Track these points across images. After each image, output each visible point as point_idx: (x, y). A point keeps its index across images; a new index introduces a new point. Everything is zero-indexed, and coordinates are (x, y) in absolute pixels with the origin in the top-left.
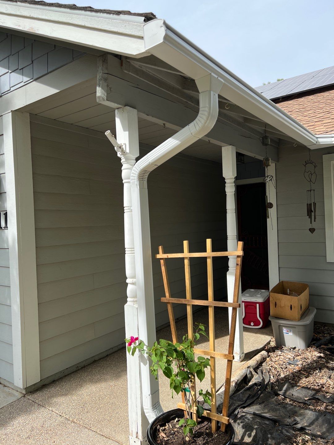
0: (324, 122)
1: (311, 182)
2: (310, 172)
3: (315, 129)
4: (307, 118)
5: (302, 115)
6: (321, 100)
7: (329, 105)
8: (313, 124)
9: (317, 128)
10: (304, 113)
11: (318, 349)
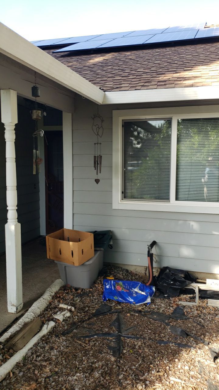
0: (115, 79)
1: (99, 136)
2: (97, 126)
3: (106, 84)
4: (104, 72)
5: (101, 69)
6: (122, 58)
7: (126, 64)
8: (106, 79)
9: (107, 83)
10: (104, 68)
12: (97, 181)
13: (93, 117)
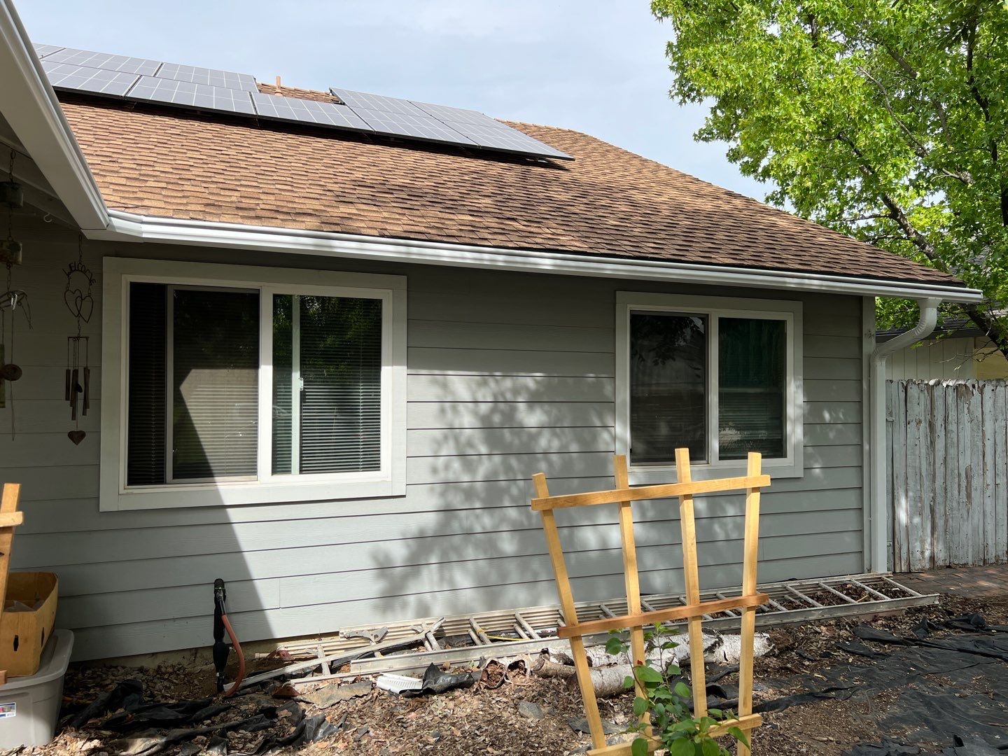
1: (81, 318)
2: (78, 293)
11: (81, 731)
12: (77, 437)
13: (68, 270)
